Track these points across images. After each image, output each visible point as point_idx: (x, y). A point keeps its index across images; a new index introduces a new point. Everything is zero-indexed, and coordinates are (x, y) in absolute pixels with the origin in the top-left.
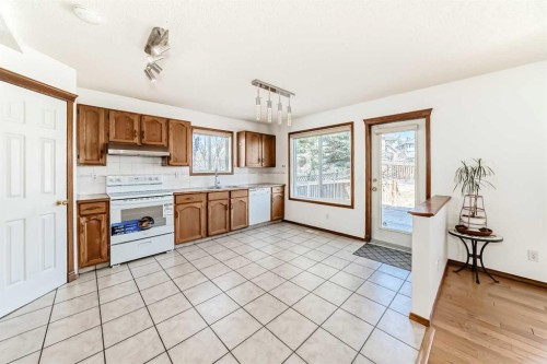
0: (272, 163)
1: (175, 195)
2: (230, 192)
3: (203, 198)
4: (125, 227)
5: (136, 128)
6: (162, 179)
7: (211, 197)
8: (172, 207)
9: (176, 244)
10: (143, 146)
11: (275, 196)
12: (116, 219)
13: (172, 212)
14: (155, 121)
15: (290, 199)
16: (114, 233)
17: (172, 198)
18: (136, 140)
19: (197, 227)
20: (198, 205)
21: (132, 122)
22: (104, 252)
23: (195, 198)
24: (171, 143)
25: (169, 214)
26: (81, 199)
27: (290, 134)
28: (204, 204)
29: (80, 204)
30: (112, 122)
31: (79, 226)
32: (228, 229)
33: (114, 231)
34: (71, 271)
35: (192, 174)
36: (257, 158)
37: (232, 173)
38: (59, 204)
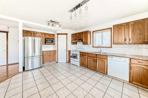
3: (87, 55)
4: (72, 57)
5: (77, 36)
6: (85, 48)
8: (79, 55)
9: (80, 65)
12: (71, 55)
13: (79, 57)
14: (80, 33)
17: (79, 53)
18: (77, 39)
20: (84, 56)
22: (70, 60)
26: (68, 50)
28: (87, 57)
30: (74, 36)
31: (68, 55)
34: (67, 61)
35: (93, 47)
36: (124, 39)
37: (111, 47)
38: (65, 50)
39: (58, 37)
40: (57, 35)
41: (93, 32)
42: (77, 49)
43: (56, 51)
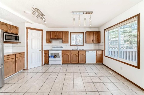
0: (99, 42)
1: (62, 51)
2: (78, 51)
3: (70, 52)
4: (51, 57)
5: (56, 35)
6: (63, 46)
7: (72, 52)
8: (61, 54)
9: (62, 63)
10: (58, 39)
11: (98, 54)
12: (50, 55)
13: (61, 55)
14: (59, 32)
15: (105, 56)
16: (49, 58)
17: (61, 51)
18: (56, 37)
19: (68, 60)
20: (68, 54)
21: (55, 33)
22: (48, 61)
23: (68, 52)
24: (63, 37)
25: (60, 55)
26: (45, 50)
27: (105, 30)
28: (70, 54)
29: (44, 51)
30: (52, 34)
31: (44, 55)
32: (78, 62)
33: (49, 57)
34: (42, 64)
35: (71, 45)
36: (92, 40)
37: (84, 45)
38: (40, 50)
39: (27, 33)
40: (26, 29)
41: (71, 33)
42: (53, 48)
43: (24, 53)
